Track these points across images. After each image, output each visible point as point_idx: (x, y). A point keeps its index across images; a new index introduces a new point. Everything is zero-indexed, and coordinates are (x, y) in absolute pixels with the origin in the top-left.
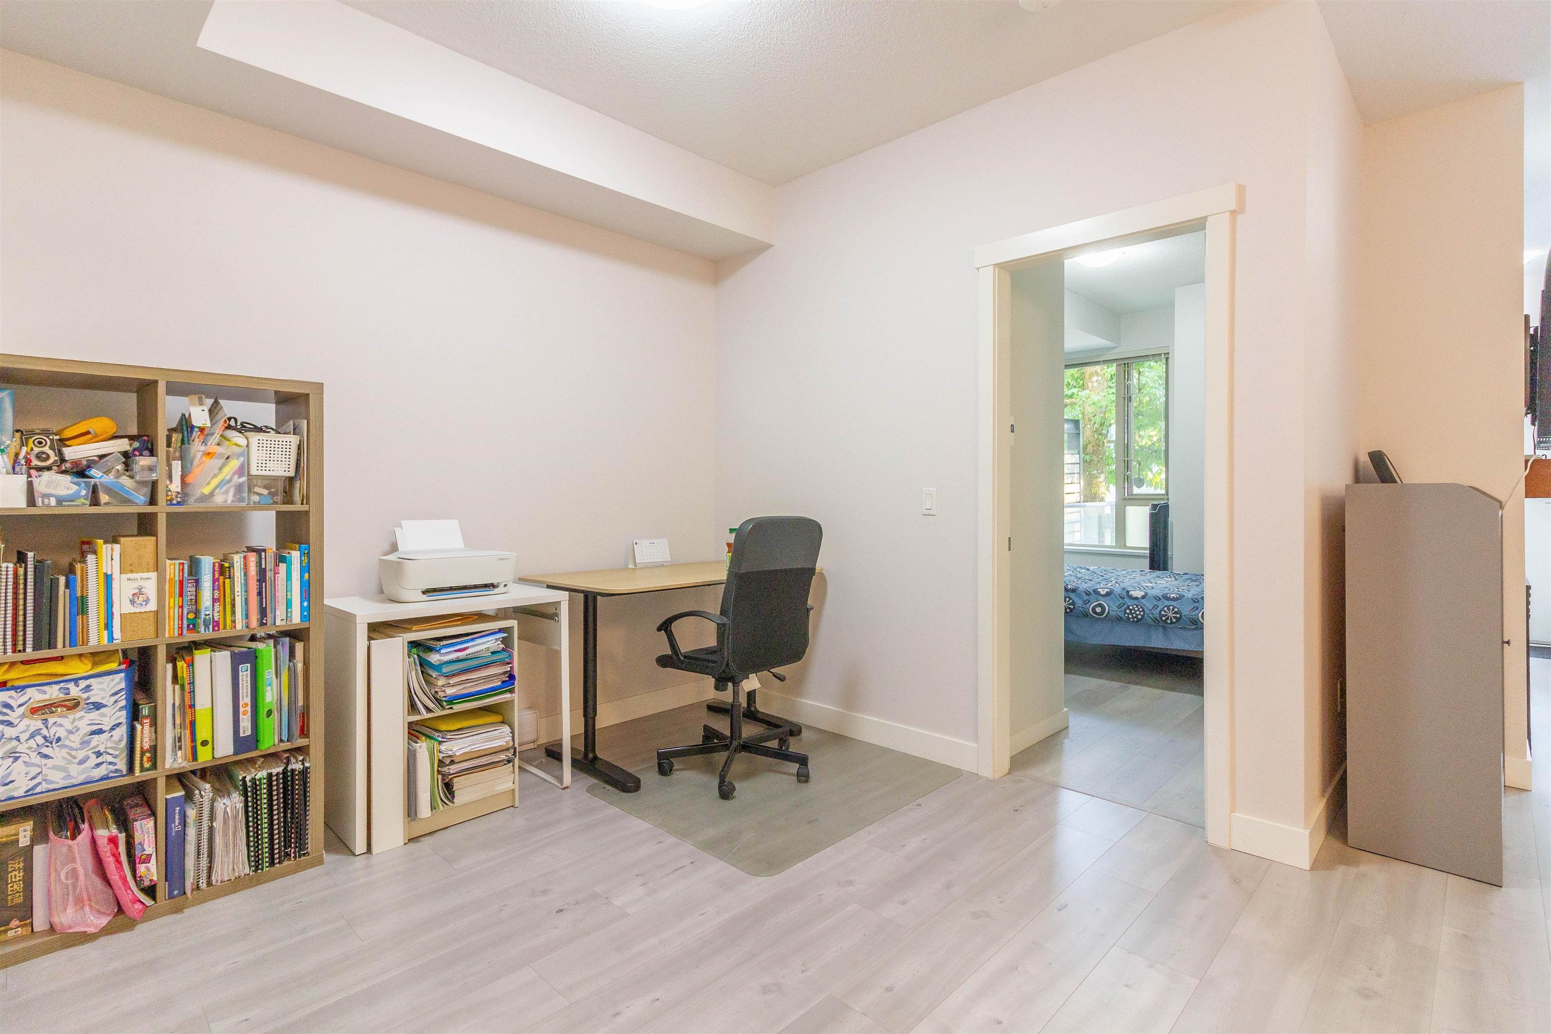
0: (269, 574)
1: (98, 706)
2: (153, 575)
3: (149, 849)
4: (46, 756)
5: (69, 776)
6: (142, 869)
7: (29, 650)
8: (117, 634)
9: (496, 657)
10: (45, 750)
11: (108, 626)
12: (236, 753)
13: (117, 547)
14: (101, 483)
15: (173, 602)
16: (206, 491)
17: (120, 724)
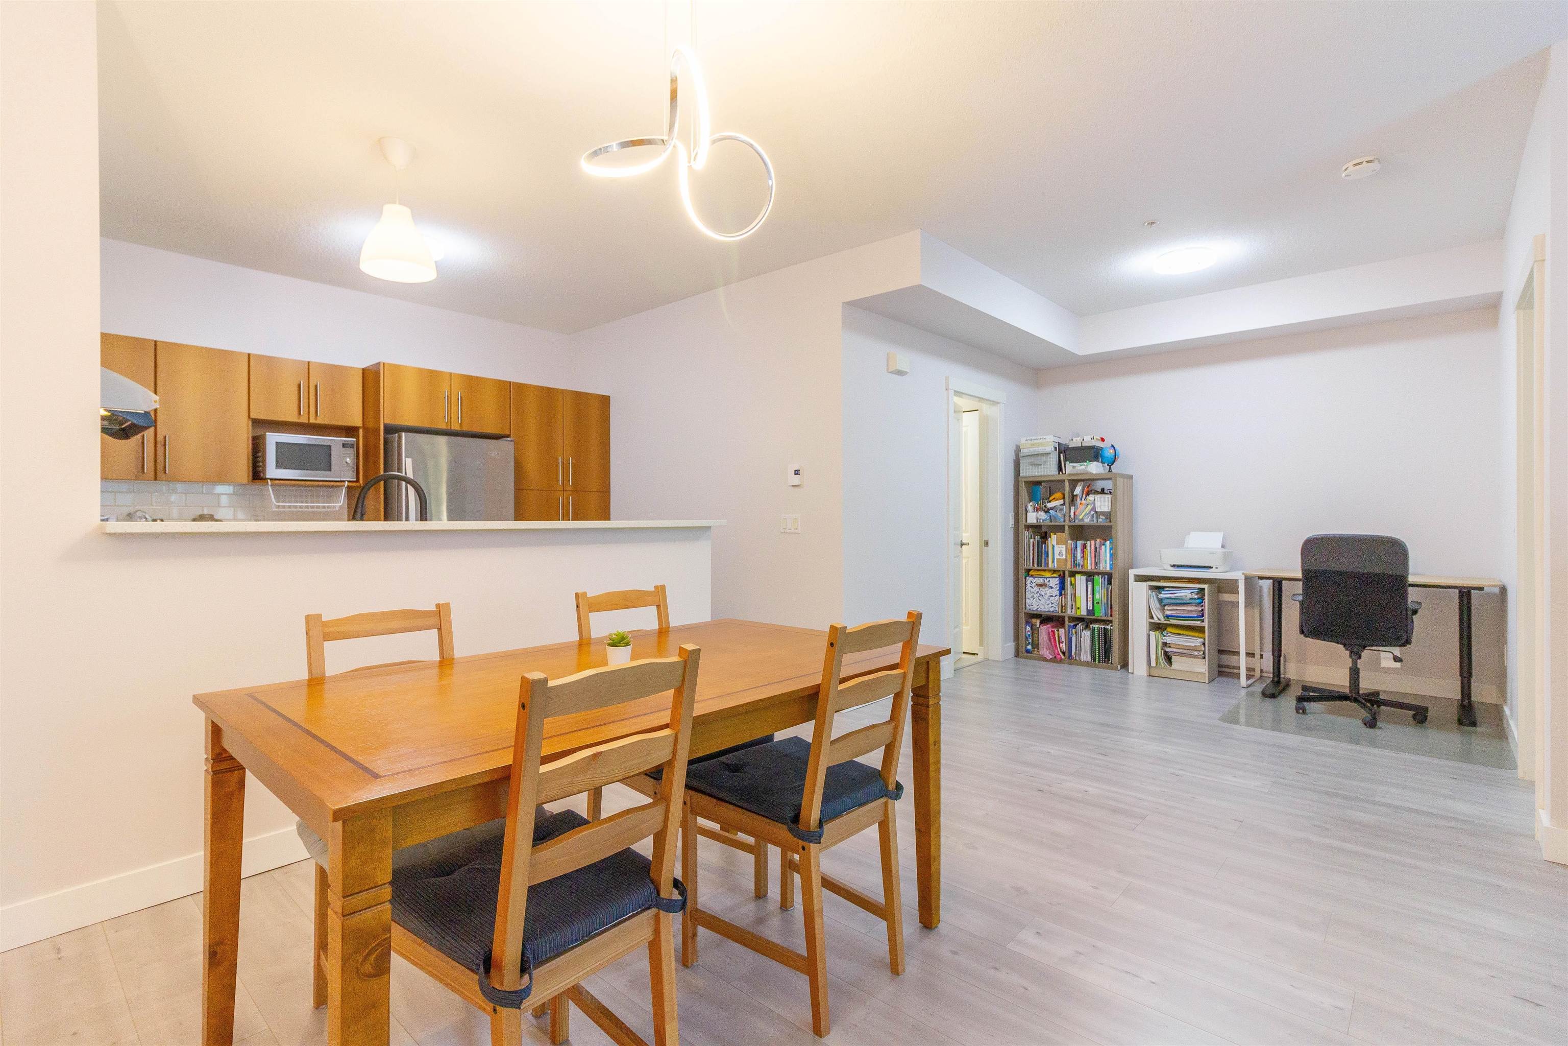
0: (1098, 549)
1: (1052, 588)
2: (1064, 546)
3: (1063, 640)
4: (1040, 600)
5: (1045, 608)
6: (1061, 645)
7: (1036, 566)
8: (1055, 565)
9: (1191, 601)
10: (1040, 598)
11: (1053, 562)
12: (1087, 615)
13: (1055, 536)
14: (1053, 515)
15: (1069, 556)
16: (1081, 517)
17: (1057, 595)
